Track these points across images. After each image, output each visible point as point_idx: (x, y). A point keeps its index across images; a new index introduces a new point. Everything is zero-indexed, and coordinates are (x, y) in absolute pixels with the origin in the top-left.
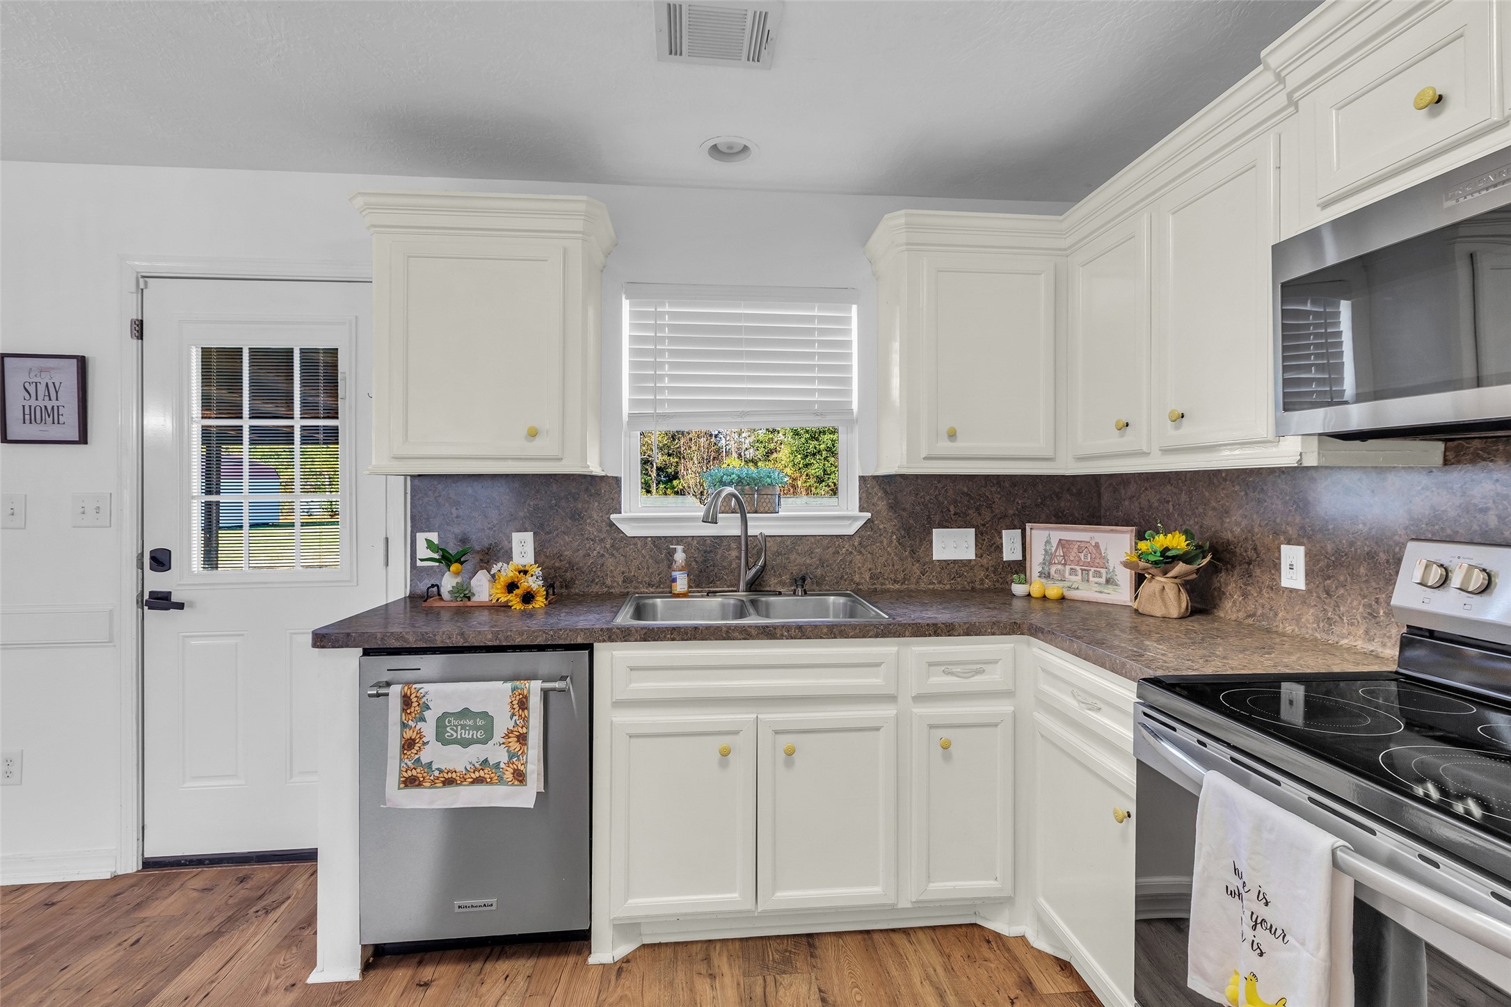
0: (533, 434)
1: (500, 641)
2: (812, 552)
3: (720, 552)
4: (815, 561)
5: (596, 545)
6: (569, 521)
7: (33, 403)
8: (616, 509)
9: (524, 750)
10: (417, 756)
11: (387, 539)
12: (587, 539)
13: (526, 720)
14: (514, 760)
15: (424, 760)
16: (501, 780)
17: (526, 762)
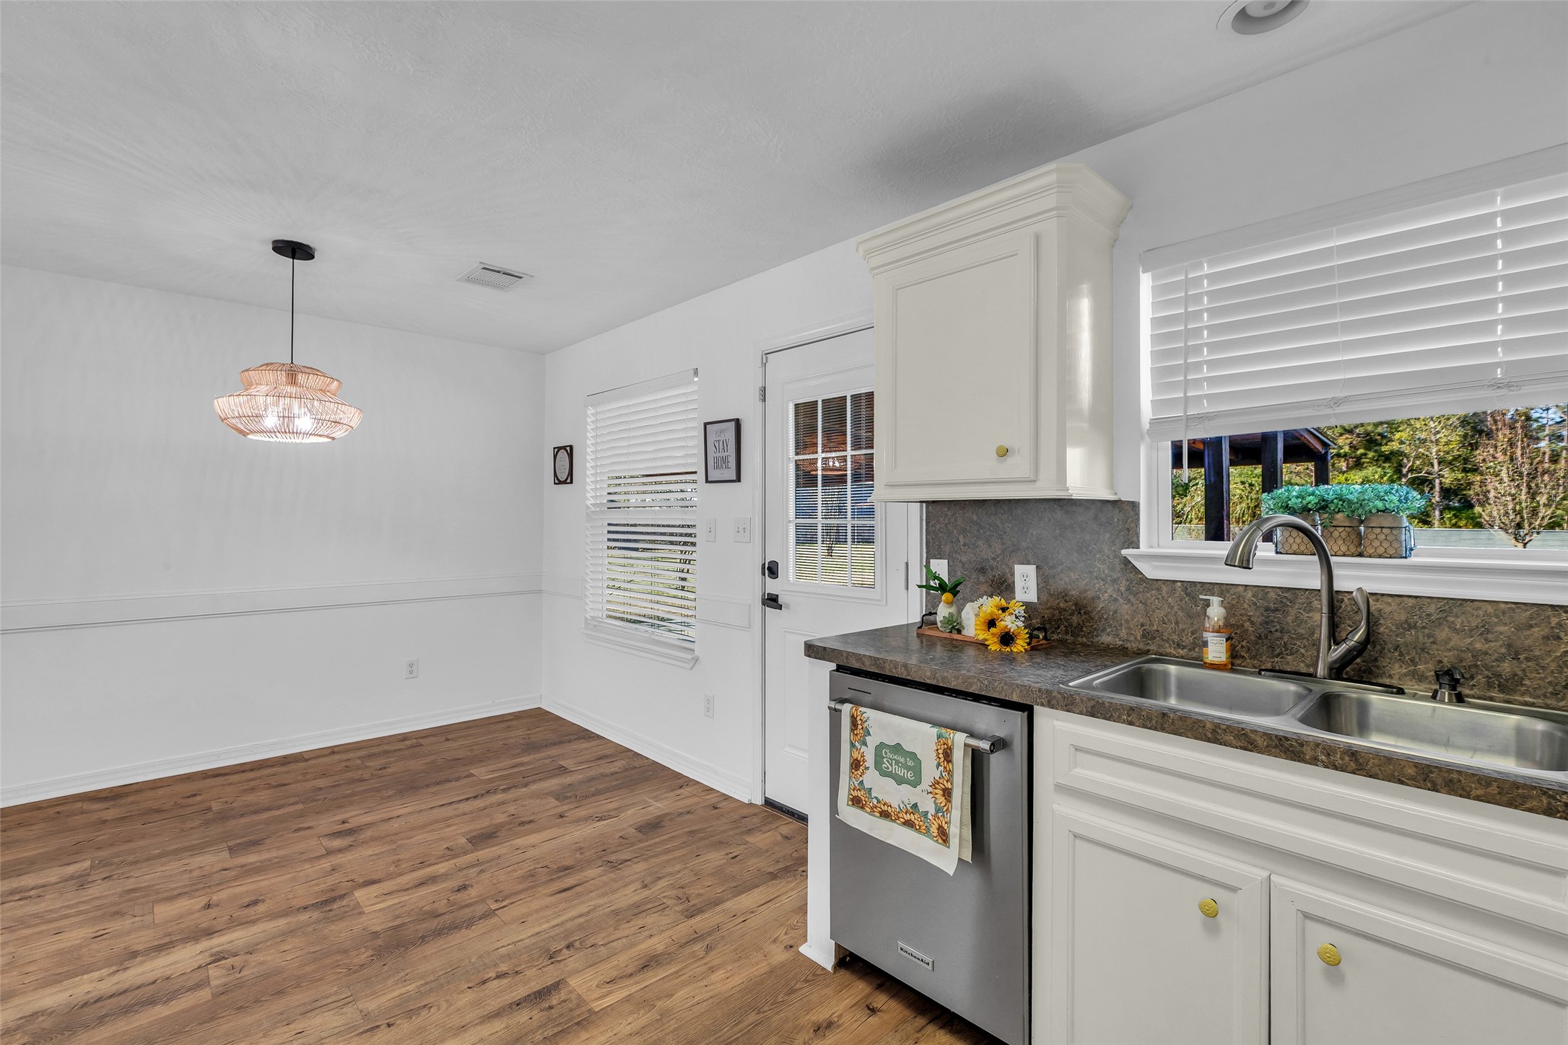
0: (1003, 453)
1: (938, 680)
2: (1488, 631)
4: (1497, 647)
5: (1107, 586)
6: (1075, 555)
7: (718, 455)
8: (1132, 543)
9: (948, 808)
10: (861, 779)
11: (907, 564)
12: (1097, 578)
13: (950, 773)
14: (940, 815)
15: (867, 785)
16: (927, 833)
17: (950, 822)
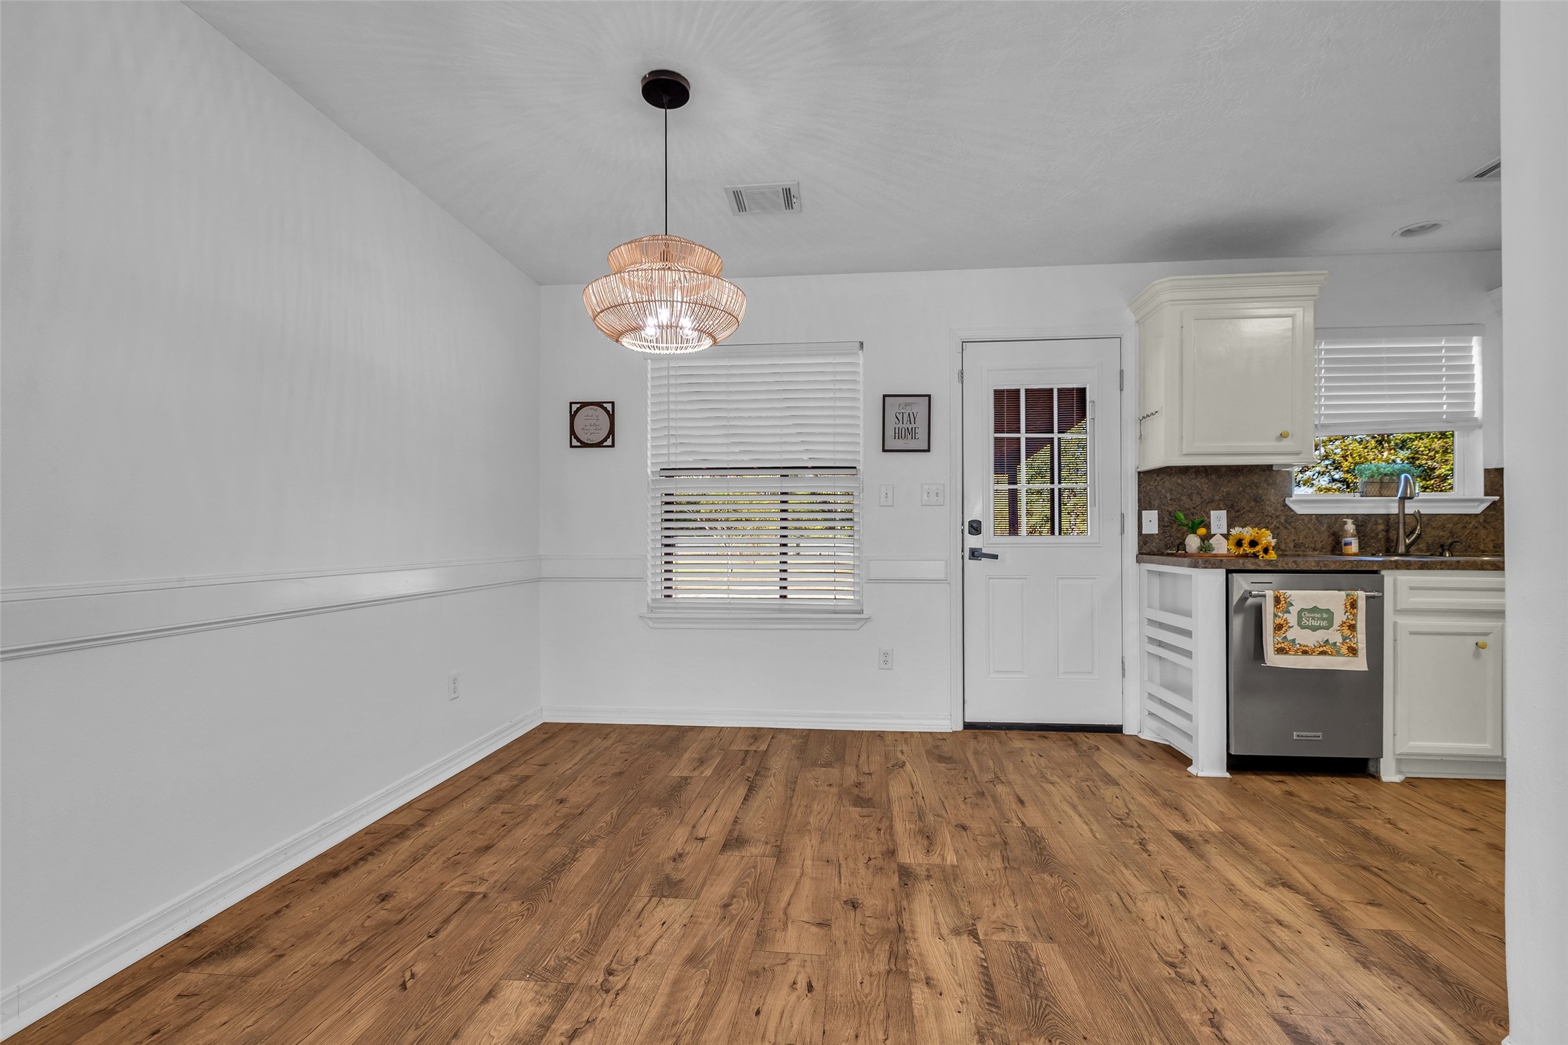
2: (1444, 527)
3: (1369, 526)
4: (1446, 534)
5: (1273, 520)
6: (1253, 503)
8: (1288, 494)
9: (1355, 635)
10: (1284, 635)
12: (1266, 516)
13: (1355, 615)
14: (1347, 641)
15: (1290, 638)
16: (1338, 654)
17: (1357, 642)
